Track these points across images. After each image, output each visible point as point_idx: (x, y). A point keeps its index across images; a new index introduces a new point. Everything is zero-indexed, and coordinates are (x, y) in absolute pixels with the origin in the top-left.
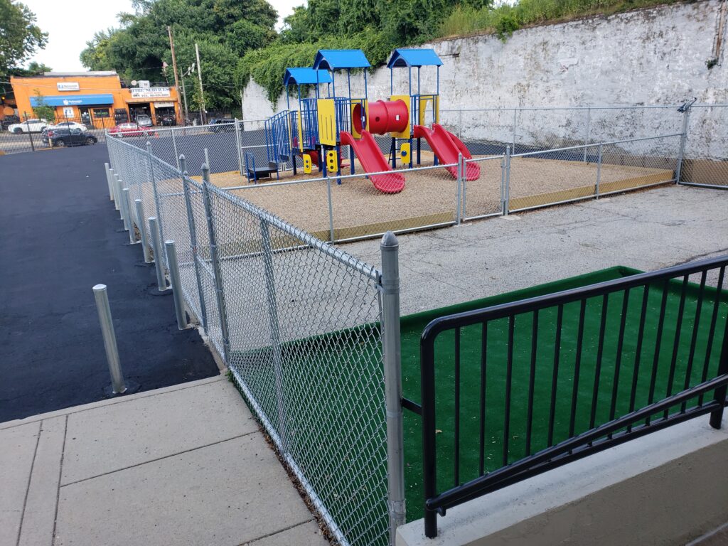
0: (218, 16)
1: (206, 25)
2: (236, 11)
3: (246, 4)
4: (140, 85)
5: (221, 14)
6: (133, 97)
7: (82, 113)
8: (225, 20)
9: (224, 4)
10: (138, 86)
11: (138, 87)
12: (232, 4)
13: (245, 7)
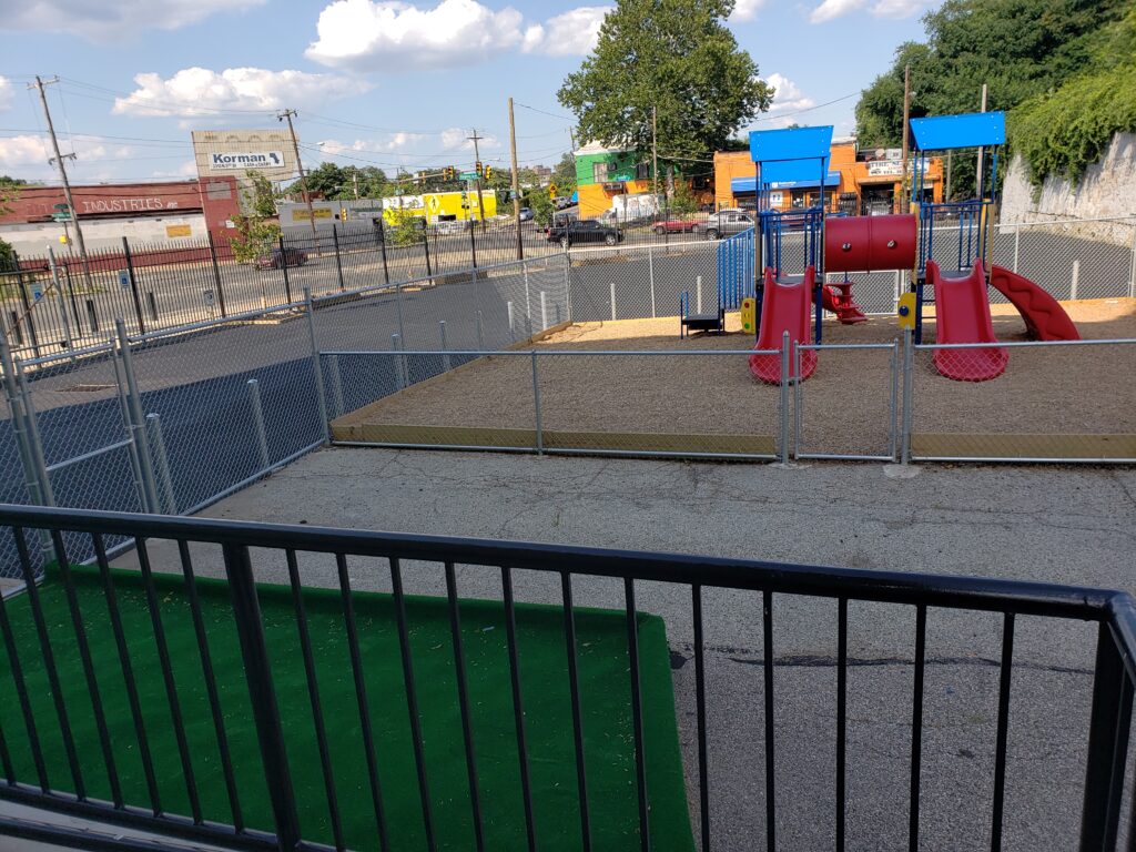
0: (1048, 30)
1: (1020, 50)
2: (1081, 18)
3: (1105, 4)
4: (888, 156)
5: (1052, 28)
6: (870, 175)
7: (795, 199)
8: (1058, 37)
9: (1063, 8)
10: (884, 157)
11: (884, 159)
12: (1077, 8)
13: (1101, 10)
